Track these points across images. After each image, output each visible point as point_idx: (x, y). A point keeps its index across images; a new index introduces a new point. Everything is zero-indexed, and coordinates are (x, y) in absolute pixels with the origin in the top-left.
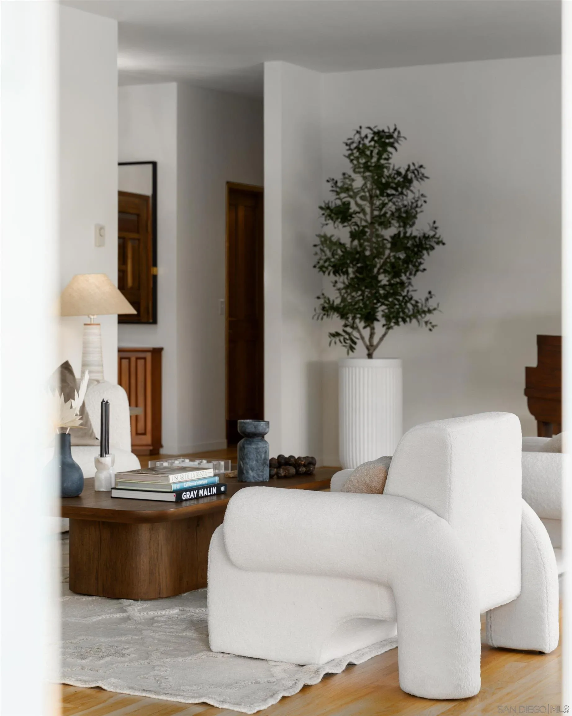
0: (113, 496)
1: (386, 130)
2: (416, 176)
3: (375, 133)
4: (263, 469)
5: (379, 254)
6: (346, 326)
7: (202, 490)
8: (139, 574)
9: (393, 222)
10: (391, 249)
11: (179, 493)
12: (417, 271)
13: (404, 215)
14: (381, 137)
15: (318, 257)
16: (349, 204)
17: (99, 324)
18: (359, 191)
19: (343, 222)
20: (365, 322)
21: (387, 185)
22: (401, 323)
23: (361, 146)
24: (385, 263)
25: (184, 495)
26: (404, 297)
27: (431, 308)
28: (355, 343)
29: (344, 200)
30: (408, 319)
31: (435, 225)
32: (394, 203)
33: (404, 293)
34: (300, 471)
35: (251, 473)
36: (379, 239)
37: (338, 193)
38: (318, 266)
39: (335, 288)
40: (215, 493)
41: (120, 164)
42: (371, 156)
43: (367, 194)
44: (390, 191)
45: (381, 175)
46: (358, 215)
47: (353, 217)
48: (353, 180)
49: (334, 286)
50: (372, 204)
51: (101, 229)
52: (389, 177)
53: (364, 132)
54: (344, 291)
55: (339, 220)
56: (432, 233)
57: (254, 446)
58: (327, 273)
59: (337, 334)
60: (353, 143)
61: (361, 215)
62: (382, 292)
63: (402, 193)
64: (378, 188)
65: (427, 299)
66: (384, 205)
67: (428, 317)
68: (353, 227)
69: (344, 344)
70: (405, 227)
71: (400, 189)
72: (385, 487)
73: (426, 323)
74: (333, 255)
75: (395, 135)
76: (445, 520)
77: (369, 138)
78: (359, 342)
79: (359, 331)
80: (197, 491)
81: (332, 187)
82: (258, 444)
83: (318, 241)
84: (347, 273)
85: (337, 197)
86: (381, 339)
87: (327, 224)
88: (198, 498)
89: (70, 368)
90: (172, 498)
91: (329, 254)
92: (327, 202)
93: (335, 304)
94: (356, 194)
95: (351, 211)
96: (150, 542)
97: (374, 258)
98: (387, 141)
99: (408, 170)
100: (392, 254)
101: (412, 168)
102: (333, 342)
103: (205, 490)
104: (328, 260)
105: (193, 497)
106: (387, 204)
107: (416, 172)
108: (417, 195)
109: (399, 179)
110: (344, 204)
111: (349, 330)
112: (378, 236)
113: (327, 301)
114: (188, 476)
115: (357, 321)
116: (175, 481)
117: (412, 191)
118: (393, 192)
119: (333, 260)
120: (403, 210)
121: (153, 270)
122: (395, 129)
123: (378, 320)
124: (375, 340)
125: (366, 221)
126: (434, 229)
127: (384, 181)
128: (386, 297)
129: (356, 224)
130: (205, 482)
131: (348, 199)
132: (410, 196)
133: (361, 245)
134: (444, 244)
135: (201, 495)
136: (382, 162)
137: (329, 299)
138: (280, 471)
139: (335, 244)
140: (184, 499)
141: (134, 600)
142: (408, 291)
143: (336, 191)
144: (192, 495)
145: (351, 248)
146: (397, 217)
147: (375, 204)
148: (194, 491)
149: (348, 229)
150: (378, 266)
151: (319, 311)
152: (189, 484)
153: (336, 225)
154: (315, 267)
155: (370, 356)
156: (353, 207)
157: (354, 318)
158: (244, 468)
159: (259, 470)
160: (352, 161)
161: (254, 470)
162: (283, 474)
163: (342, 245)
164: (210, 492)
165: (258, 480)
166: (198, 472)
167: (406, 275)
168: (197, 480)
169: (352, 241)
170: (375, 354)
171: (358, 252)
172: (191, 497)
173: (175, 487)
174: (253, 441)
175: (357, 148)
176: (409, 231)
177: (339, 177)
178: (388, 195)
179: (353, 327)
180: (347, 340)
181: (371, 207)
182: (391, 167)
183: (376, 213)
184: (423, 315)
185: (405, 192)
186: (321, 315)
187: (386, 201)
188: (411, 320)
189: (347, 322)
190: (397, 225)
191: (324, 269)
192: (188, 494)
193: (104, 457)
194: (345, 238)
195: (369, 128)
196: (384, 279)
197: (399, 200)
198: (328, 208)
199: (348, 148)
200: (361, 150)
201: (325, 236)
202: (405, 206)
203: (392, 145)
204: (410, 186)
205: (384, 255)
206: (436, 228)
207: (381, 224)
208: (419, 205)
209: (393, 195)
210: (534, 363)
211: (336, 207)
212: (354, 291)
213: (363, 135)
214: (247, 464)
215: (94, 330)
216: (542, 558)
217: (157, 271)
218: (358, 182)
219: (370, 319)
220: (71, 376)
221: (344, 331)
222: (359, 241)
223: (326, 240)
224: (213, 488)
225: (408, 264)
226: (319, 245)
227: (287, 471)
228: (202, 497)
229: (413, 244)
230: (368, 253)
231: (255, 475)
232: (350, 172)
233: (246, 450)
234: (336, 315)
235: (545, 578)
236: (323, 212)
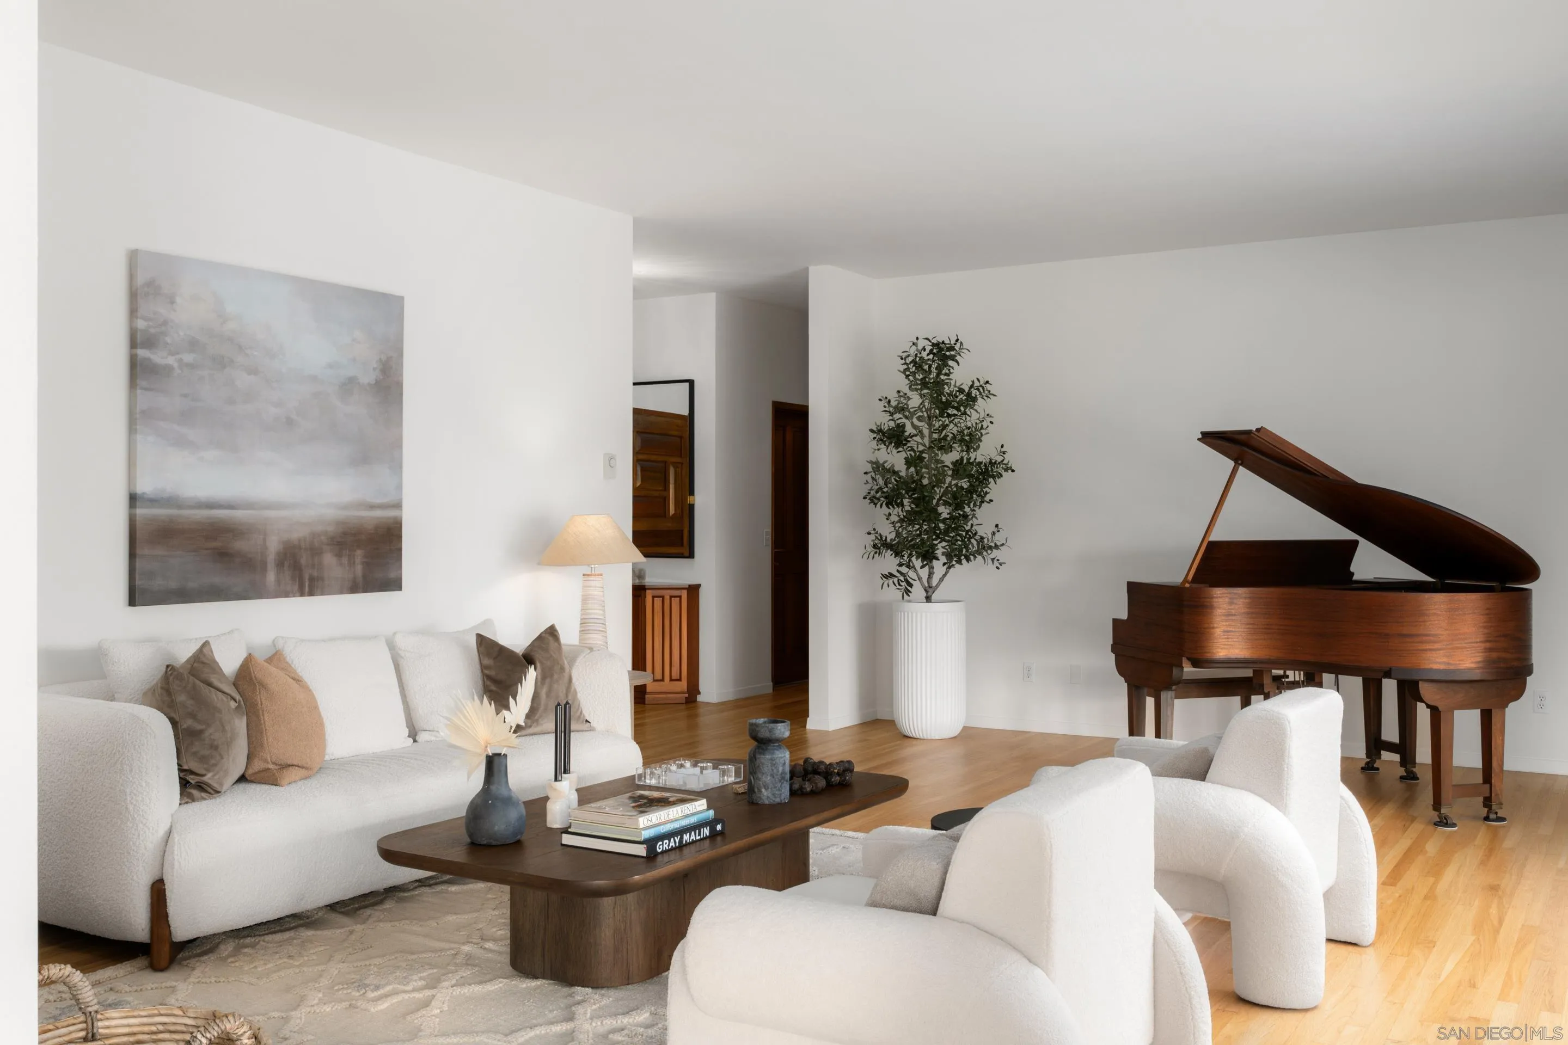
0: (563, 843)
1: (947, 341)
2: (980, 394)
3: (933, 345)
4: (781, 786)
5: (939, 482)
6: (901, 565)
7: (688, 834)
8: (600, 952)
9: (955, 445)
10: (952, 476)
11: (651, 843)
12: (982, 502)
13: (967, 438)
14: (941, 350)
15: (869, 486)
16: (904, 426)
17: (601, 575)
18: (916, 411)
19: (897, 446)
20: (923, 561)
21: (948, 405)
22: (964, 561)
23: (918, 359)
24: (945, 494)
25: (660, 845)
26: (967, 532)
27: (999, 543)
28: (911, 585)
29: (898, 422)
30: (972, 557)
31: (1003, 450)
32: (956, 425)
33: (968, 528)
34: (833, 782)
35: (765, 792)
36: (939, 465)
37: (892, 414)
38: (868, 497)
39: (889, 521)
40: (708, 835)
41: (635, 384)
42: (930, 372)
43: (925, 414)
44: (951, 411)
45: (941, 393)
46: (914, 438)
47: (909, 441)
48: (909, 399)
49: (887, 519)
50: (930, 425)
51: (610, 460)
52: (949, 395)
53: (921, 344)
54: (899, 525)
55: (893, 444)
56: (999, 459)
57: (768, 757)
58: (879, 505)
59: (891, 575)
60: (909, 356)
61: (918, 439)
62: (942, 526)
63: (965, 413)
64: (937, 407)
65: (994, 534)
66: (944, 427)
67: (995, 553)
68: (908, 453)
69: (898, 587)
70: (968, 451)
71: (962, 409)
72: (941, 903)
73: (993, 560)
74: (886, 484)
75: (957, 347)
76: (1042, 969)
77: (927, 351)
78: (916, 584)
79: (916, 571)
80: (679, 837)
81: (885, 407)
82: (773, 754)
83: (869, 468)
84: (902, 505)
85: (891, 418)
86: (941, 580)
87: (879, 450)
88: (681, 847)
89: (556, 633)
90: (641, 850)
91: (881, 482)
92: (879, 424)
93: (888, 540)
94: (913, 414)
95: (907, 434)
96: (614, 908)
97: (934, 486)
98: (948, 353)
99: (972, 386)
100: (954, 482)
101: (977, 384)
102: (885, 585)
103: (693, 833)
104: (881, 489)
105: (674, 846)
106: (947, 425)
107: (981, 389)
108: (982, 415)
109: (962, 397)
110: (898, 426)
111: (904, 569)
112: (937, 461)
113: (879, 537)
114: (668, 815)
115: (914, 559)
116: (648, 825)
117: (976, 411)
118: (955, 412)
119: (885, 490)
120: (966, 432)
121: (690, 499)
122: (957, 340)
123: (937, 559)
124: (935, 582)
125: (925, 445)
126: (1002, 454)
127: (944, 399)
128: (946, 532)
129: (913, 450)
130: (693, 820)
131: (904, 420)
132: (975, 416)
133: (917, 473)
134: (1013, 471)
135: (686, 841)
136: (942, 377)
137: (881, 535)
138: (805, 784)
139: (889, 471)
140: (659, 851)
141: (592, 988)
142: (972, 525)
143: (890, 412)
144: (672, 844)
145: (907, 475)
146: (960, 440)
147: (934, 426)
148: (676, 838)
149: (903, 455)
150: (938, 497)
151: (870, 548)
152: (669, 826)
153: (889, 451)
154: (865, 498)
155: (928, 599)
156: (909, 430)
157: (910, 556)
158: (756, 785)
159: (775, 787)
160: (907, 376)
161: (768, 788)
162: (808, 789)
163: (895, 473)
164: (700, 834)
165: (774, 801)
166: (683, 806)
167: (969, 507)
168: (682, 819)
169: (908, 469)
170: (934, 597)
171: (914, 482)
172: (670, 847)
173: (646, 834)
174: (767, 749)
175: (913, 362)
176: (973, 455)
177: (893, 397)
178: (949, 416)
179: (908, 566)
180: (902, 581)
181: (930, 429)
182: (953, 383)
183: (935, 436)
184: (989, 552)
185: (968, 412)
186: (873, 553)
187: (947, 422)
188: (975, 557)
189: (902, 561)
190: (959, 449)
191: (876, 501)
192: (666, 843)
193: (559, 781)
194: (900, 466)
195: (927, 339)
196: (944, 511)
197: (962, 421)
198: (880, 431)
199: (903, 362)
200: (918, 364)
201: (877, 463)
202: (969, 428)
203: (953, 358)
204: (974, 405)
205: (944, 483)
206: (1004, 453)
207: (941, 448)
208: (984, 427)
209: (955, 415)
210: (1124, 615)
211: (889, 429)
212: (910, 524)
213: (920, 347)
214: (760, 781)
215: (595, 582)
216: (1186, 988)
217: (694, 500)
218: (915, 401)
219: (928, 556)
220: (556, 644)
221: (898, 571)
222: (916, 467)
223: (878, 467)
224: (705, 828)
225: (972, 493)
226: (871, 472)
227: (814, 785)
228: (688, 844)
229: (977, 471)
230: (925, 482)
231: (770, 795)
232: (905, 389)
233: (758, 761)
234: (889, 552)
235: (1192, 1019)
236: (875, 435)
